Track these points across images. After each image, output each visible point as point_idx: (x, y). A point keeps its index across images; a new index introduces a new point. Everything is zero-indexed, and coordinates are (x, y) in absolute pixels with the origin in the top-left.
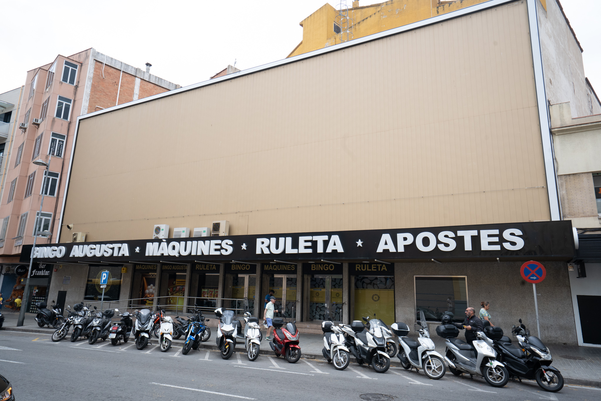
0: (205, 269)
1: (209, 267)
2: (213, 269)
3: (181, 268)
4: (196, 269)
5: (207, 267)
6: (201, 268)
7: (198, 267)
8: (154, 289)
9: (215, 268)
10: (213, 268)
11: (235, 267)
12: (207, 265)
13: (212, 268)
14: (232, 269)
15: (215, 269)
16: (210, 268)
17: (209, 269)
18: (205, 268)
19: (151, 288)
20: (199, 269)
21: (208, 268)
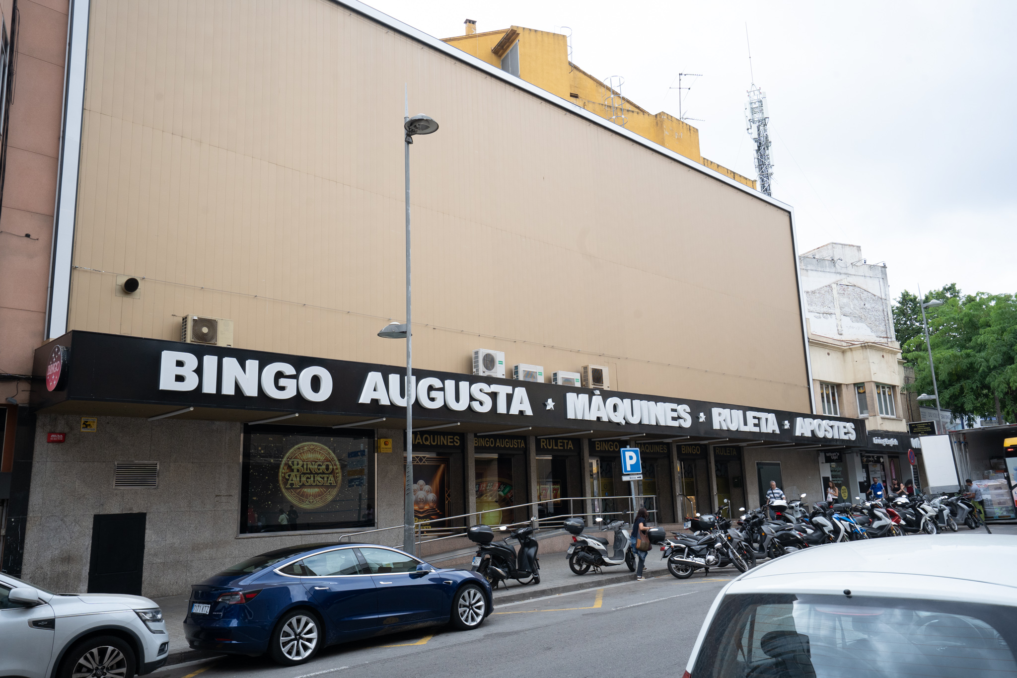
0: (557, 448)
1: (562, 444)
2: (568, 448)
3: (514, 444)
4: (542, 447)
5: (559, 444)
6: (550, 446)
7: (544, 444)
8: (428, 492)
9: (572, 446)
10: (569, 446)
11: (600, 445)
12: (559, 441)
13: (567, 446)
14: (597, 449)
15: (573, 449)
16: (563, 446)
17: (562, 448)
18: (556, 445)
19: (421, 490)
20: (546, 447)
21: (561, 446)
